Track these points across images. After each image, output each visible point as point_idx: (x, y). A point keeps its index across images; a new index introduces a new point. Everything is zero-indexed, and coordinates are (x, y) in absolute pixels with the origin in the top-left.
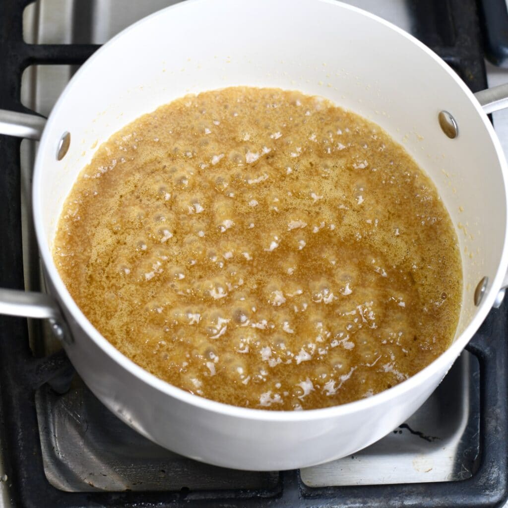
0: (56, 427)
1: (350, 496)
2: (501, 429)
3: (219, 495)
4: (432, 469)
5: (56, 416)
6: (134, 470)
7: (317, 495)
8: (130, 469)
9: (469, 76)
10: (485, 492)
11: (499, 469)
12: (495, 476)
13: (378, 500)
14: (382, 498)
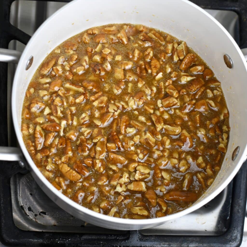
0: (20, 191)
1: (163, 241)
2: (241, 211)
3: (98, 237)
4: (205, 223)
5: (21, 185)
6: (58, 215)
7: (147, 240)
8: (56, 214)
9: (244, 19)
10: (230, 242)
11: (238, 231)
12: (235, 235)
13: (176, 244)
14: (178, 243)
